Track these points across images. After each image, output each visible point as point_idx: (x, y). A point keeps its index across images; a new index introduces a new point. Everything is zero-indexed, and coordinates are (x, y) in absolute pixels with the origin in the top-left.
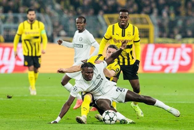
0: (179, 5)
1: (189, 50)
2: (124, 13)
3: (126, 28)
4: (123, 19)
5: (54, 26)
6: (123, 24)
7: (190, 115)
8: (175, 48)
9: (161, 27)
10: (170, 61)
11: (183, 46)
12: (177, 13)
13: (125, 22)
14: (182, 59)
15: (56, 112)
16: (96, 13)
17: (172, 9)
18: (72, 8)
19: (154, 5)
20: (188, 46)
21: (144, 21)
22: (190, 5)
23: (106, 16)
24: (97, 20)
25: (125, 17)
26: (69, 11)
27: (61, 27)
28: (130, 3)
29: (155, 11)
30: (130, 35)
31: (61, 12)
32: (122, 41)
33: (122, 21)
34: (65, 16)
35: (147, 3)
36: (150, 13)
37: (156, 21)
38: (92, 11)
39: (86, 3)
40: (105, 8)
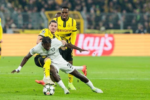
0: (103, 4)
1: (111, 39)
2: (65, 9)
3: (67, 21)
4: (64, 14)
5: (6, 21)
6: (64, 17)
7: (112, 89)
8: (100, 37)
9: (89, 21)
10: (96, 47)
11: (106, 35)
12: (102, 11)
13: (66, 16)
14: (105, 45)
15: (8, 87)
16: (39, 10)
17: (98, 7)
18: (20, 6)
19: (84, 4)
20: (110, 35)
21: (77, 16)
22: (111, 4)
23: (47, 13)
24: (40, 16)
25: (66, 13)
26: (18, 9)
27: (12, 21)
28: (65, 3)
29: (85, 9)
30: (70, 26)
31: (12, 9)
32: (63, 30)
33: (63, 16)
34: (15, 12)
35: (79, 2)
36: (81, 10)
37: (85, 16)
38: (36, 9)
39: (31, 2)
40: (46, 6)
